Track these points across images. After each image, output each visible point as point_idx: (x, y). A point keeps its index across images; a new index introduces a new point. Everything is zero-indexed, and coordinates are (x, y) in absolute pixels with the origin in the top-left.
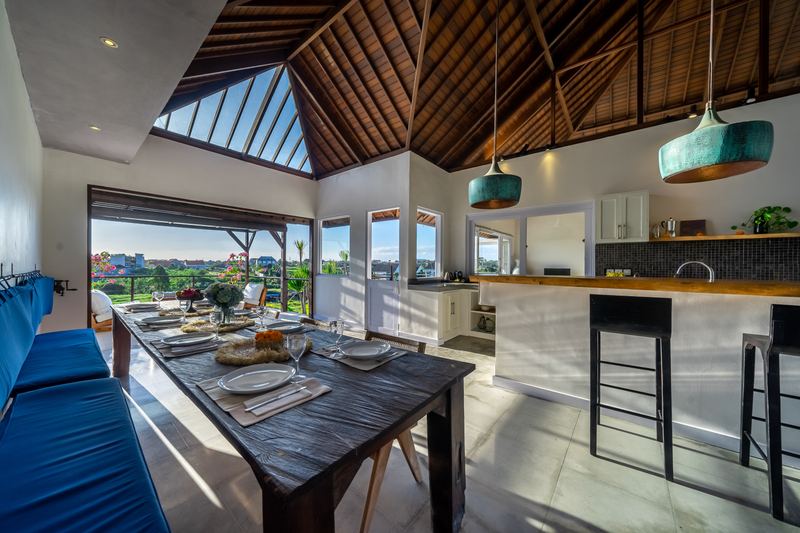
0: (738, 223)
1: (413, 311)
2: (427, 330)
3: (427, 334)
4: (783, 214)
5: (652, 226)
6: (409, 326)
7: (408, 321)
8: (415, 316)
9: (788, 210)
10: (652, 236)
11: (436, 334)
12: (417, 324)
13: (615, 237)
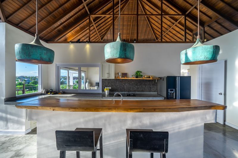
0: (133, 75)
1: (9, 116)
2: (18, 126)
3: (18, 128)
4: (140, 73)
5: (115, 74)
6: (6, 125)
7: (5, 123)
8: (10, 119)
9: (141, 72)
10: (115, 77)
11: (24, 127)
12: (12, 124)
13: (106, 77)
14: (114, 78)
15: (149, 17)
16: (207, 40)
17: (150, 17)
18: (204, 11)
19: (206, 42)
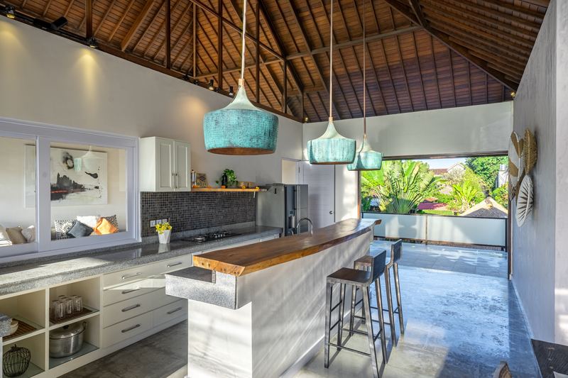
14: (189, 190)
15: (201, 11)
16: (310, 121)
17: (204, 11)
18: (310, 69)
19: (307, 122)
